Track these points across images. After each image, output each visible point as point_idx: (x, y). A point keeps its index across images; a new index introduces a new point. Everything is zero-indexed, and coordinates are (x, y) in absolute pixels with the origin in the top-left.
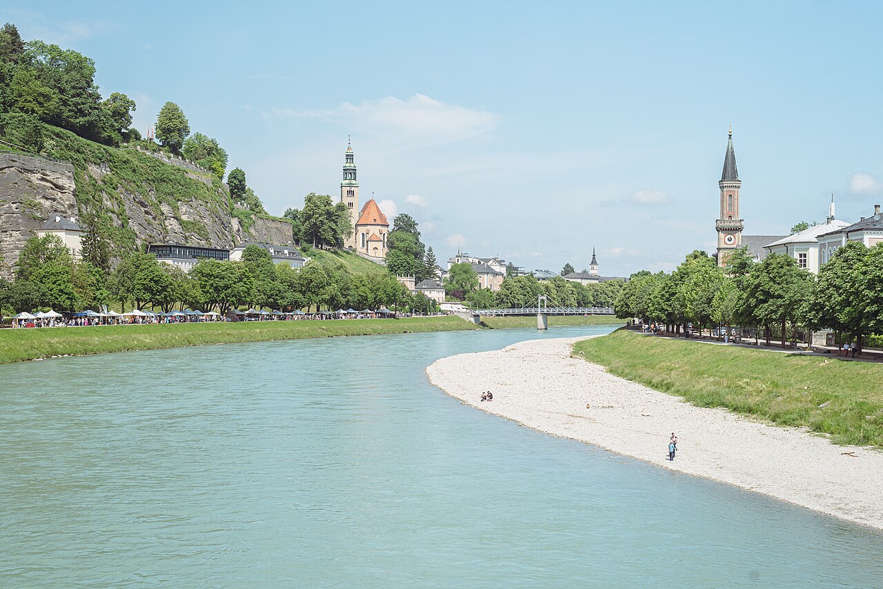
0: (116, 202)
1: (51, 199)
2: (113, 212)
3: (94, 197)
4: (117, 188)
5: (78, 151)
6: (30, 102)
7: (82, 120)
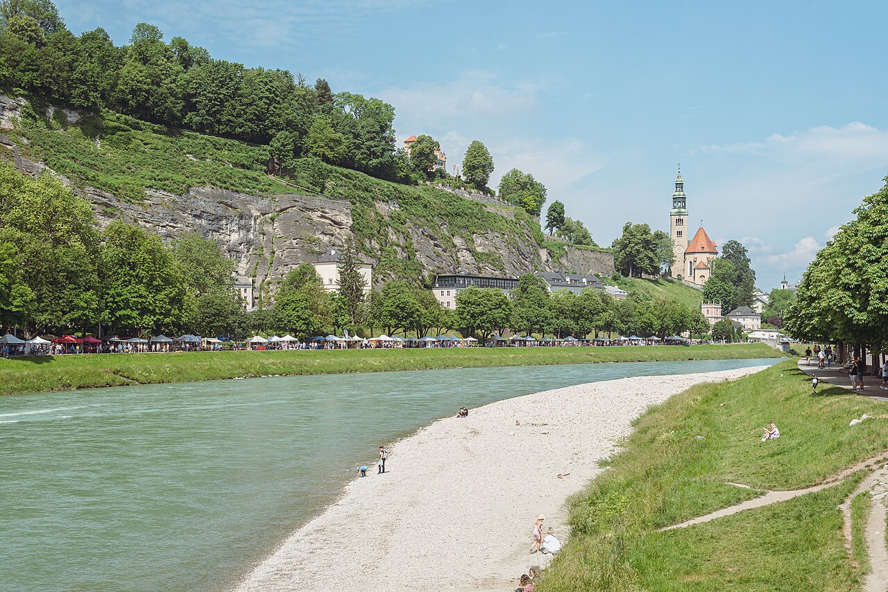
0: (402, 236)
1: (329, 234)
2: (398, 246)
3: (379, 232)
4: (405, 223)
5: (366, 190)
6: (322, 147)
7: (374, 161)
